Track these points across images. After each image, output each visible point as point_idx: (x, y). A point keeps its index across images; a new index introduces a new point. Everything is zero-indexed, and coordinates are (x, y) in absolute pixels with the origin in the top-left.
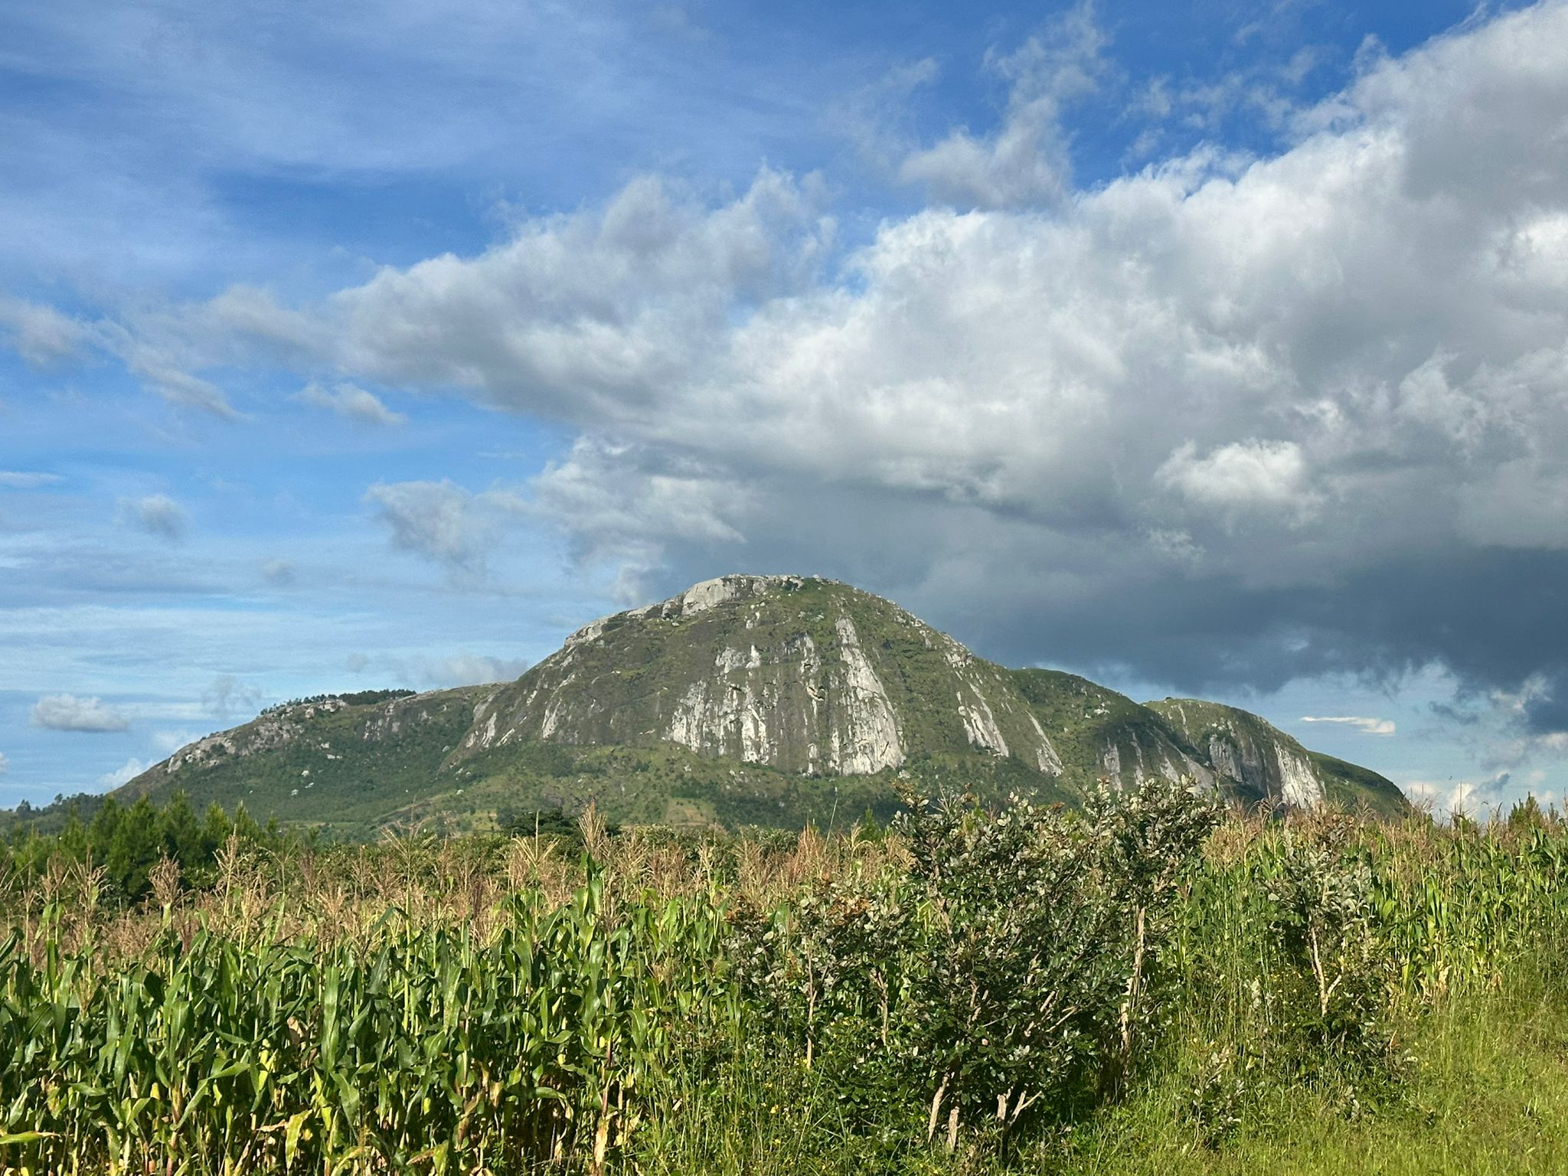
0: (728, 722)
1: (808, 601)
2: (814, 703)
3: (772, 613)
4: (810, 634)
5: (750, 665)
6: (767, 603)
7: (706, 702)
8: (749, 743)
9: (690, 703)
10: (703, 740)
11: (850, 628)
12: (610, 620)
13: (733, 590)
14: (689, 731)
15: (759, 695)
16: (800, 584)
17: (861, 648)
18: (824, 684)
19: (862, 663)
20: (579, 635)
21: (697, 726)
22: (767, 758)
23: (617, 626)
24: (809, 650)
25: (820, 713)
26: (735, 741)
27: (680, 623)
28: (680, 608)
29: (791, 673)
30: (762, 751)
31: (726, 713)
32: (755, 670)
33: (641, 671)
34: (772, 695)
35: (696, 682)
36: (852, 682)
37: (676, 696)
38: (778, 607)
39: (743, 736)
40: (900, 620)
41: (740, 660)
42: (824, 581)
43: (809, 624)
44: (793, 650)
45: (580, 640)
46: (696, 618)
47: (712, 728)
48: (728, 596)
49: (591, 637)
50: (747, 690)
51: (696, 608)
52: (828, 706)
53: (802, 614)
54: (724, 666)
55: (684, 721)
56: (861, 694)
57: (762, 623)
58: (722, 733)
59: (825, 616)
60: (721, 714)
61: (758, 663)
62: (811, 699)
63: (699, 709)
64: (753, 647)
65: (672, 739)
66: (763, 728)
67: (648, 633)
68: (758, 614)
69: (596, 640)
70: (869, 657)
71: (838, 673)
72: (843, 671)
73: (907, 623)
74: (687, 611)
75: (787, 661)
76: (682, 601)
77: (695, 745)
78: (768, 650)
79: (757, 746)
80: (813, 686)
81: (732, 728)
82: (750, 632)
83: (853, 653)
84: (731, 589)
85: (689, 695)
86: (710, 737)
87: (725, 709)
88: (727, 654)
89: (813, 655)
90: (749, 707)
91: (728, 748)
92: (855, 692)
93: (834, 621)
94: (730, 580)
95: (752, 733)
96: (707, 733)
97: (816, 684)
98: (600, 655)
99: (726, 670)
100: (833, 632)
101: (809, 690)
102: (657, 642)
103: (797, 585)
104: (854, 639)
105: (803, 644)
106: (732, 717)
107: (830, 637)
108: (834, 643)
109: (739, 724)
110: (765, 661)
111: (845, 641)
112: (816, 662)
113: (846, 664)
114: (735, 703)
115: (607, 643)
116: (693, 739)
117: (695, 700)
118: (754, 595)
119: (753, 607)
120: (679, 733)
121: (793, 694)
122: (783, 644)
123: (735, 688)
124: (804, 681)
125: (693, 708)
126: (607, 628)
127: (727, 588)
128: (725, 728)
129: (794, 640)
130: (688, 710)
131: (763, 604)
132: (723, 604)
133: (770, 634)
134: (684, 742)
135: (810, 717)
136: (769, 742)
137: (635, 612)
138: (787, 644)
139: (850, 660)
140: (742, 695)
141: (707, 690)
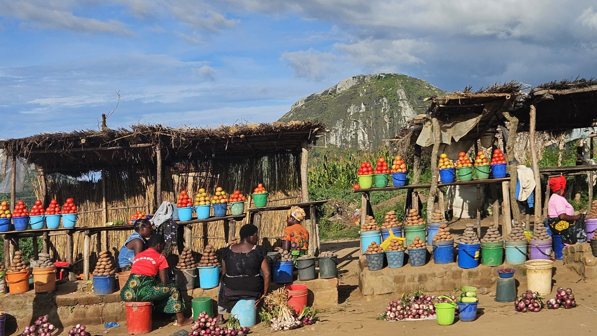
0: (352, 134)
1: (387, 83)
2: (387, 124)
3: (371, 89)
4: (386, 96)
5: (361, 111)
6: (369, 85)
7: (343, 127)
8: (361, 142)
9: (337, 128)
10: (342, 142)
11: (403, 93)
12: (308, 98)
13: (357, 81)
14: (336, 139)
15: (364, 123)
16: (384, 76)
17: (408, 101)
18: (391, 117)
19: (408, 106)
20: (296, 105)
21: (340, 137)
22: (368, 148)
23: (310, 100)
24: (385, 103)
25: (390, 128)
26: (355, 142)
27: (335, 96)
28: (335, 90)
29: (378, 113)
30: (366, 145)
31: (351, 131)
32: (363, 113)
33: (318, 117)
34: (370, 122)
35: (339, 120)
36: (403, 114)
37: (331, 126)
38: (374, 86)
39: (358, 140)
40: (427, 87)
41: (357, 110)
42: (395, 74)
43: (386, 93)
44: (379, 104)
45: (296, 106)
46: (341, 94)
47: (346, 137)
48: (354, 84)
49: (300, 105)
50: (359, 121)
51: (342, 90)
52: (393, 125)
53: (384, 88)
54: (351, 112)
55: (335, 136)
56: (407, 119)
57: (367, 93)
58: (350, 139)
59: (393, 89)
60: (349, 131)
61: (364, 110)
62: (386, 123)
63: (340, 130)
64: (362, 104)
65: (330, 143)
66: (366, 136)
67: (321, 102)
68: (365, 90)
69: (302, 106)
70: (412, 103)
71: (397, 111)
72: (399, 110)
73: (430, 89)
74: (338, 92)
75: (376, 108)
76: (336, 88)
77: (339, 144)
78: (368, 105)
79: (364, 143)
80: (387, 117)
81: (354, 137)
82: (362, 98)
83: (404, 103)
84: (356, 80)
85: (337, 125)
86: (345, 141)
87: (351, 129)
88: (352, 107)
89: (387, 105)
90: (361, 128)
91: (352, 145)
92: (404, 119)
93: (396, 90)
94: (355, 77)
95: (362, 139)
96: (344, 140)
97: (388, 116)
98: (303, 112)
99: (351, 114)
100: (396, 95)
101: (385, 119)
102: (324, 105)
103: (382, 77)
104: (405, 97)
105: (383, 101)
106: (354, 132)
107: (395, 97)
108: (396, 99)
109: (356, 135)
110: (367, 109)
111: (401, 98)
112: (388, 108)
113: (401, 108)
114: (355, 127)
115: (306, 107)
116: (338, 142)
117: (339, 127)
118: (365, 82)
119: (363, 87)
120: (333, 140)
121: (378, 121)
122: (375, 101)
123: (355, 121)
124: (383, 116)
125: (338, 130)
126: (306, 101)
127: (354, 81)
128: (351, 137)
129: (379, 99)
130: (336, 131)
131: (368, 86)
132: (352, 87)
133: (369, 98)
134: (335, 144)
135: (386, 130)
136: (369, 142)
137: (318, 94)
138: (376, 101)
139: (402, 105)
140: (358, 123)
141: (344, 122)
